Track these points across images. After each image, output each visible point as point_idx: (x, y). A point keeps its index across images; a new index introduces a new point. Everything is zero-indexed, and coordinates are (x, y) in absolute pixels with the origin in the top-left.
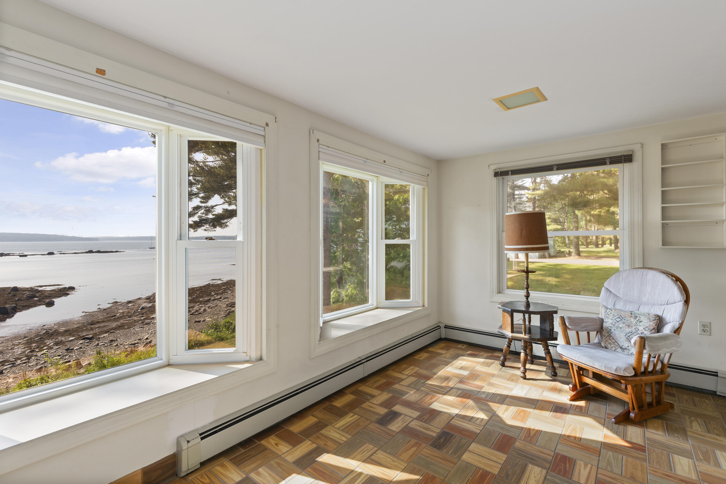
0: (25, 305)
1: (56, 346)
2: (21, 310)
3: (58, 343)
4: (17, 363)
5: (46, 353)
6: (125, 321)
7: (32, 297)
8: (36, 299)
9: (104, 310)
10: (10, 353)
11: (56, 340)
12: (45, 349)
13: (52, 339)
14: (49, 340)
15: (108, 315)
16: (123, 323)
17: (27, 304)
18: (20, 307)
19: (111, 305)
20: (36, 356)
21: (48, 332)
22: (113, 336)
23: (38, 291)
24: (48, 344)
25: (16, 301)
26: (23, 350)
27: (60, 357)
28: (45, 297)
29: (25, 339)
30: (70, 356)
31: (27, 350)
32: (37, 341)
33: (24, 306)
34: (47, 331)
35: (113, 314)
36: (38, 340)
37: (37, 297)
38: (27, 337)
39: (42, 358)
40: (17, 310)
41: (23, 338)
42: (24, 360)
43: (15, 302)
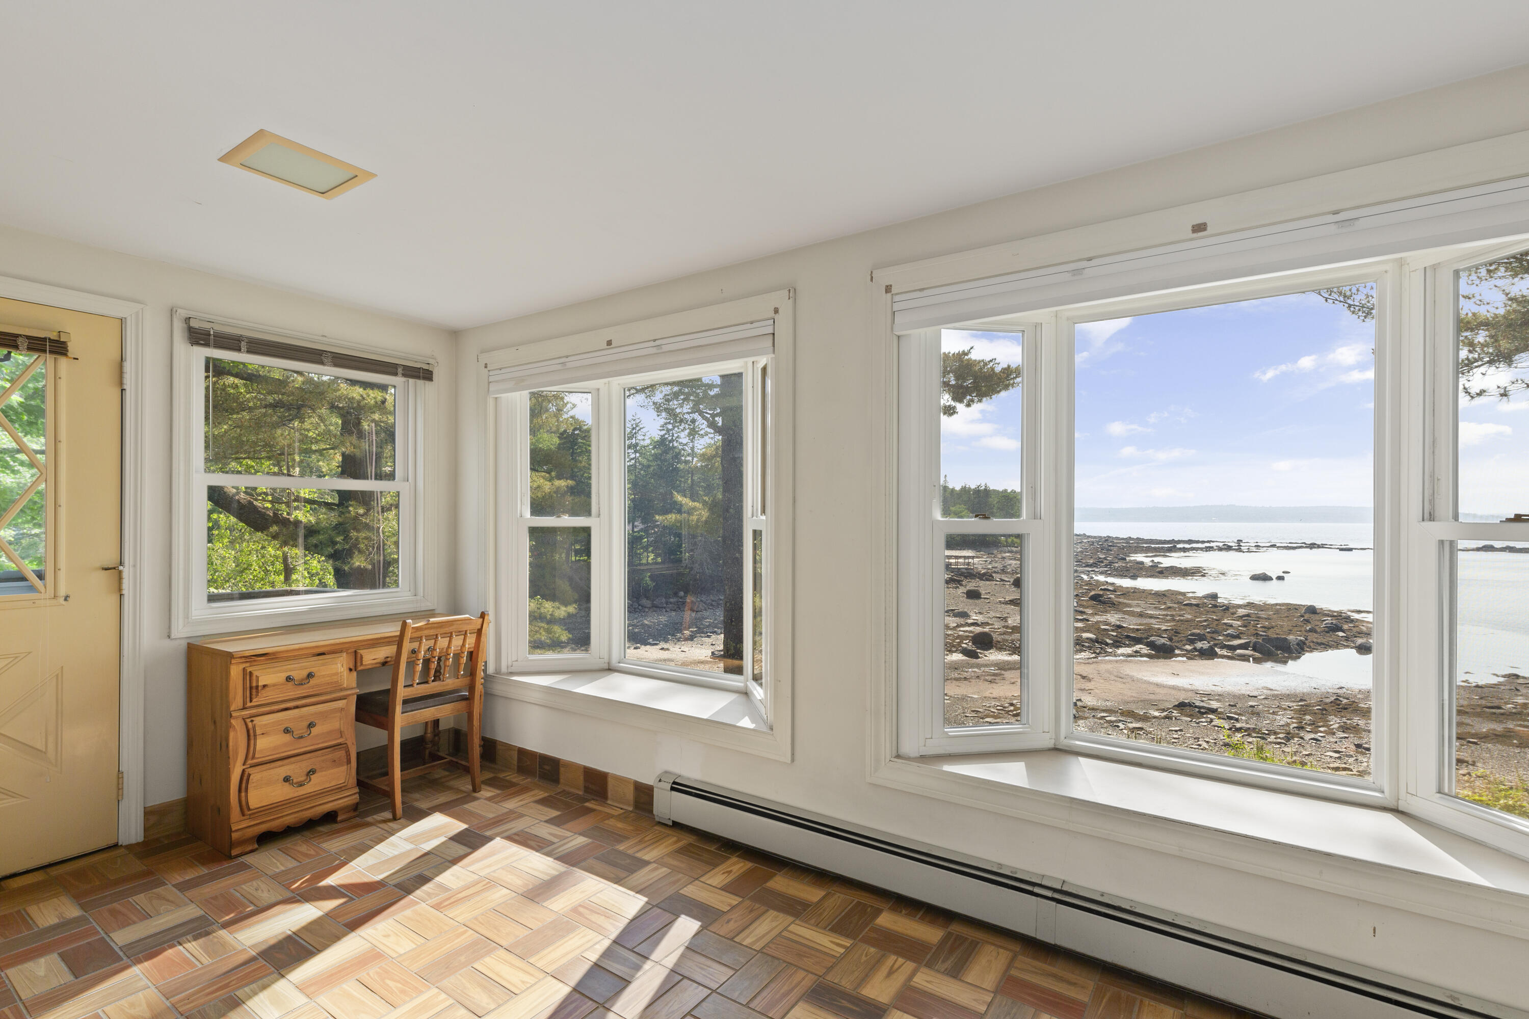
0: (1319, 641)
1: (1343, 732)
2: (1312, 650)
3: (1347, 729)
4: (1269, 740)
5: (1320, 738)
6: (1520, 726)
7: (1336, 628)
8: (1341, 634)
9: (1477, 686)
10: (1269, 719)
11: (1349, 722)
12: (1321, 732)
13: (1342, 717)
14: (1336, 716)
15: (1483, 702)
16: (1510, 731)
17: (1324, 641)
18: (1312, 644)
19: (1502, 679)
20: (1302, 738)
21: (1339, 702)
22: (1470, 751)
23: (1348, 619)
24: (1332, 723)
25: (1306, 631)
26: (1289, 721)
27: (1337, 755)
28: (1359, 633)
29: (1300, 703)
30: (1357, 760)
31: (1293, 723)
32: (1315, 713)
33: (1317, 643)
34: (1337, 699)
35: (1496, 703)
36: (1317, 711)
37: (1343, 631)
38: (1305, 700)
39: (1308, 746)
40: (1306, 649)
41: (1298, 699)
42: (1280, 738)
43: (1305, 633)
